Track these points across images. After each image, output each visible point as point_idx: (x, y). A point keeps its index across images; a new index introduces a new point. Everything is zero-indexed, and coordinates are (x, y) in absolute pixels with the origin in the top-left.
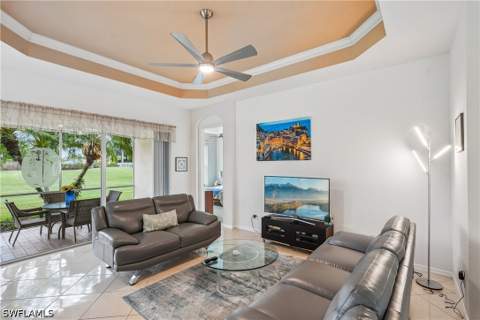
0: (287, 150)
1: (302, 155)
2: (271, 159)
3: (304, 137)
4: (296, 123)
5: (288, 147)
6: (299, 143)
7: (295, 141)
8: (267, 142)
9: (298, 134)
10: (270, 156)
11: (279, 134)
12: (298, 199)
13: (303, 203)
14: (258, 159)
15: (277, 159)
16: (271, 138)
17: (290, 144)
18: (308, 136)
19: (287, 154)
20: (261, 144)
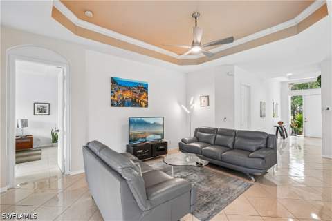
0: (135, 100)
1: (144, 105)
2: (123, 106)
3: (145, 93)
4: (140, 84)
5: (135, 99)
6: (143, 97)
7: (140, 95)
8: (120, 93)
9: (142, 91)
10: (123, 104)
11: (130, 89)
12: (147, 130)
13: (151, 133)
14: (112, 105)
15: (128, 106)
16: (124, 91)
17: (137, 97)
18: (147, 94)
19: (135, 103)
20: (116, 93)
